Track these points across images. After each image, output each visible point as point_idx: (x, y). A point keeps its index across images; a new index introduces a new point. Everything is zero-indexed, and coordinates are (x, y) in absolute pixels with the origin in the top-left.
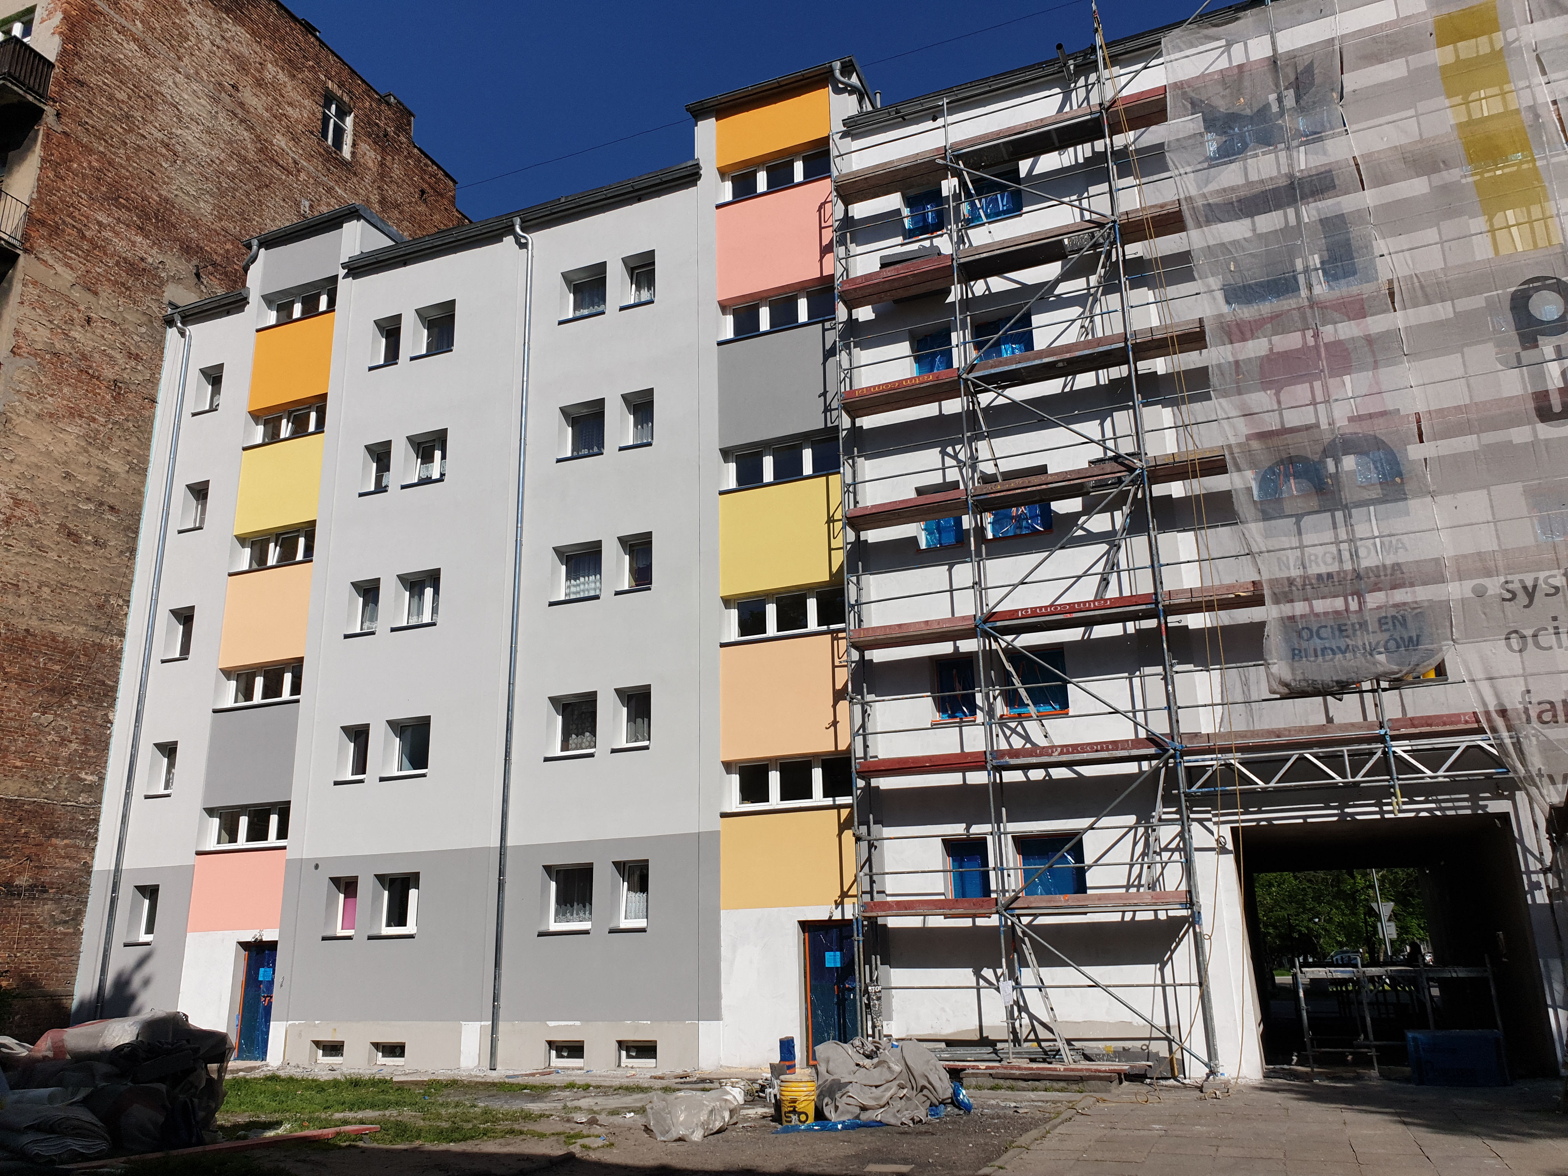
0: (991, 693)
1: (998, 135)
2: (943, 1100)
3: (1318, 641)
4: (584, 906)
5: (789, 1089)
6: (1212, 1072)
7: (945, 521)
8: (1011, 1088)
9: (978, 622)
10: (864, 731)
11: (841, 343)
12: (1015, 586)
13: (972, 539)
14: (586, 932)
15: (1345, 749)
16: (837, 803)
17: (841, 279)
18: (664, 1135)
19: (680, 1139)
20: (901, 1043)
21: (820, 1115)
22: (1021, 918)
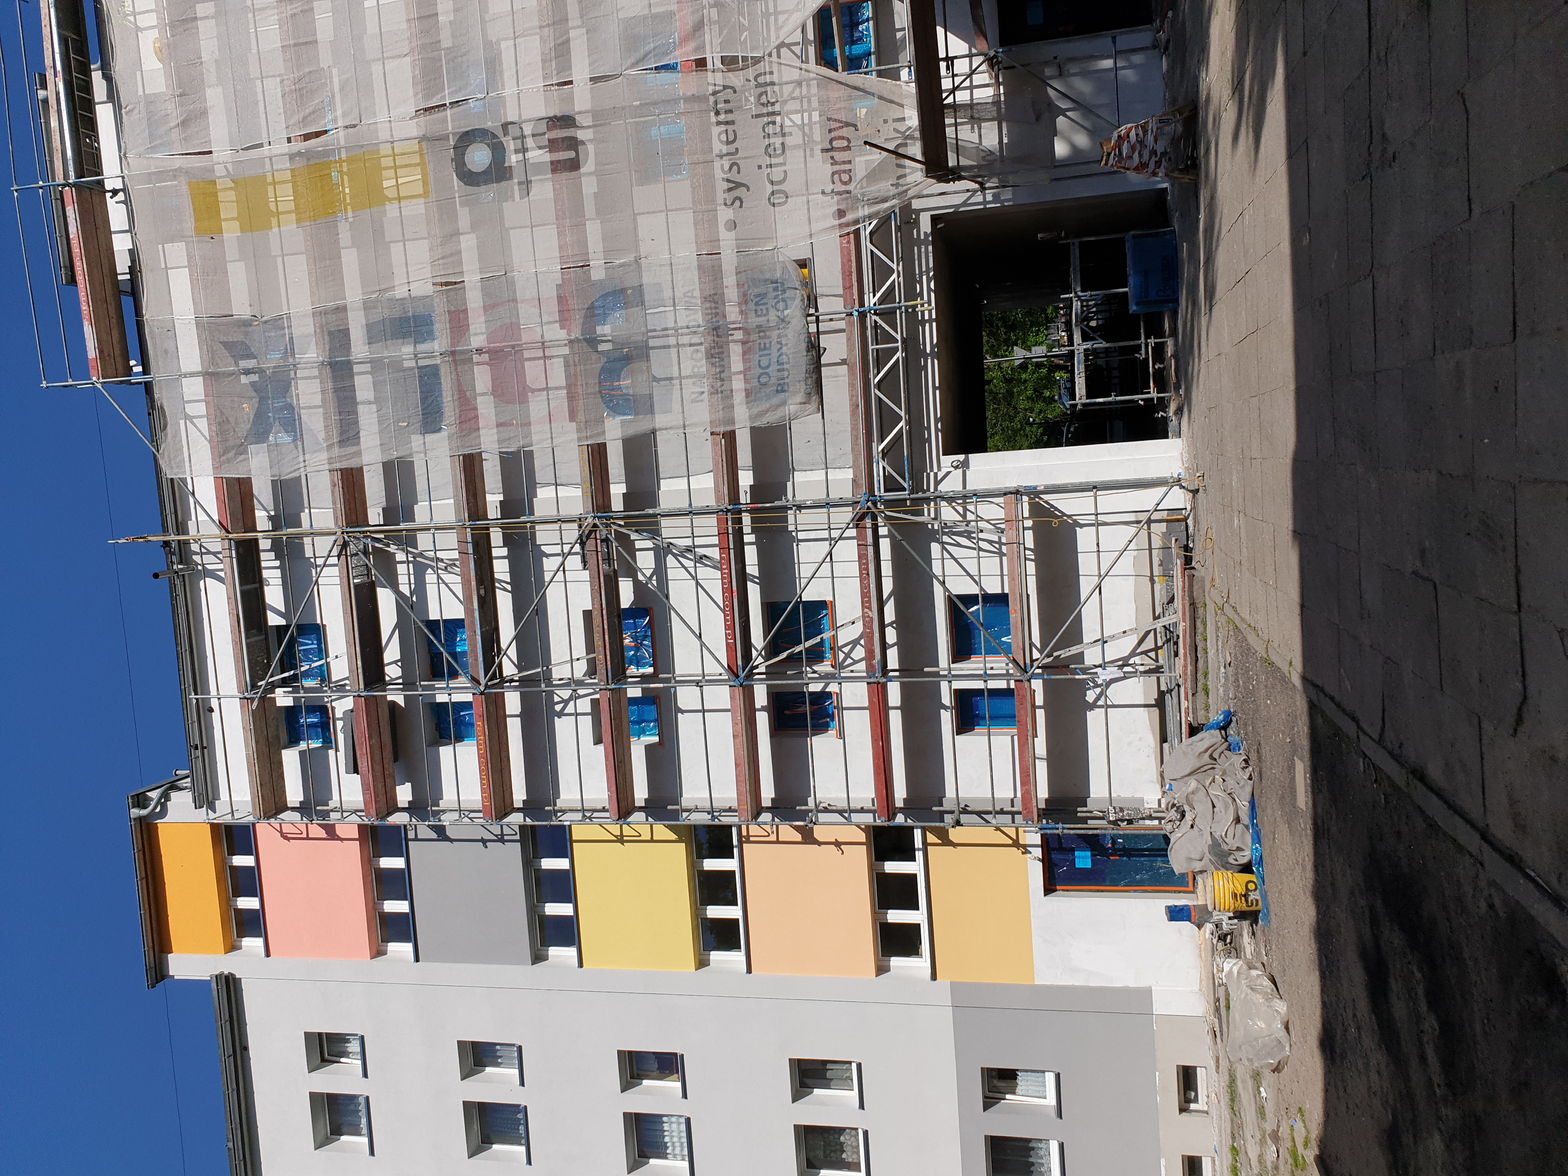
0: (809, 675)
1: (237, 643)
2: (1223, 738)
3: (771, 369)
4: (1033, 1149)
5: (1222, 901)
6: (1178, 482)
7: (632, 715)
8: (1206, 675)
9: (736, 683)
10: (846, 811)
11: (431, 819)
12: (703, 644)
13: (652, 686)
14: (1061, 1146)
15: (871, 347)
16: (921, 846)
17: (364, 818)
18: (1284, 1047)
19: (1287, 1028)
20: (1167, 781)
21: (1246, 868)
22: (1034, 658)
